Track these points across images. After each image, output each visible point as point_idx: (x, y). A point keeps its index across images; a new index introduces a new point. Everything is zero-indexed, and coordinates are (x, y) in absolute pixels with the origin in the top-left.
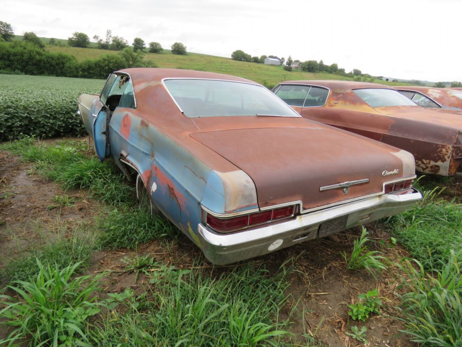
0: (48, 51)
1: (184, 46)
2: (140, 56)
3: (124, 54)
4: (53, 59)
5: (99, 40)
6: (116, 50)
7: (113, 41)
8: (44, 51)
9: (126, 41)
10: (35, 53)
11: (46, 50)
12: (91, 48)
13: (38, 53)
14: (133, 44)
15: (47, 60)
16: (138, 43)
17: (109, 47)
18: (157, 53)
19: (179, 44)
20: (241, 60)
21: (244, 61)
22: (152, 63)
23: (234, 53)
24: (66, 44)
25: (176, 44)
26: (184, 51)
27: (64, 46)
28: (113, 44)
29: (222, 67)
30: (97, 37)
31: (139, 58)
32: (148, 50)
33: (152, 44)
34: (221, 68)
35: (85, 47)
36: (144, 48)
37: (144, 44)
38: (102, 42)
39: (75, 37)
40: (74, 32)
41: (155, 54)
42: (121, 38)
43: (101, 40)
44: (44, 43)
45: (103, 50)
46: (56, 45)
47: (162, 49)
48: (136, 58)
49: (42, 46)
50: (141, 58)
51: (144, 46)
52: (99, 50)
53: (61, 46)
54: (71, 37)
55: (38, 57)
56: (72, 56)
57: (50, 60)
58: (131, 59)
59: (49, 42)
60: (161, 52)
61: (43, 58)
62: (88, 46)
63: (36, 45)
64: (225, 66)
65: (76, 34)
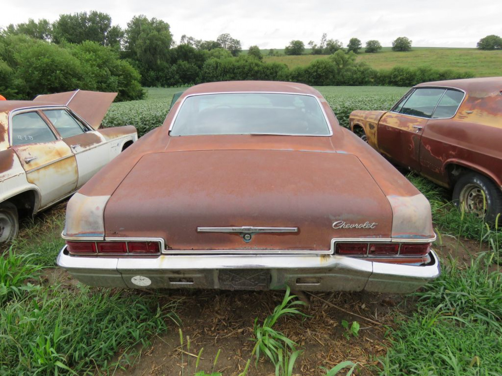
0: (265, 62)
1: (409, 41)
2: (353, 57)
3: (334, 58)
4: (268, 69)
5: (314, 45)
6: (329, 54)
7: (328, 45)
8: (261, 62)
9: (341, 43)
10: (254, 64)
11: (263, 61)
12: (306, 54)
13: (257, 65)
14: (348, 46)
15: (263, 70)
16: (354, 44)
17: (323, 52)
18: (374, 52)
19: (403, 38)
20: (492, 49)
21: (498, 49)
22: (365, 65)
23: (483, 40)
24: (283, 53)
25: (399, 39)
26: (408, 46)
27: (281, 55)
28: (327, 48)
29: (458, 61)
30: (312, 43)
31: (350, 61)
32: (364, 50)
33: (369, 43)
34: (458, 63)
35: (300, 54)
36: (360, 48)
37: (360, 45)
38: (316, 47)
39: (291, 46)
40: (291, 41)
41: (371, 54)
42: (336, 41)
43: (316, 45)
44: (262, 54)
45: (316, 56)
46: (274, 55)
47: (380, 48)
48: (347, 61)
49: (260, 58)
50: (353, 60)
51: (360, 46)
52: (312, 56)
53: (278, 56)
54: (287, 46)
55: (256, 68)
56: (285, 65)
57: (265, 70)
58: (342, 62)
59: (268, 53)
60: (378, 50)
61: (261, 68)
62: (303, 53)
63: (256, 58)
64: (463, 59)
65: (292, 43)
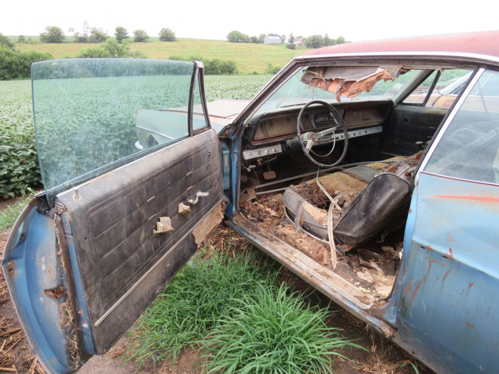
0: (19, 51)
1: (173, 32)
2: (127, 46)
3: (106, 47)
4: (26, 59)
5: (75, 32)
6: (96, 42)
7: (92, 32)
8: (14, 50)
9: (107, 31)
10: (3, 54)
11: (16, 50)
12: (68, 42)
13: (8, 54)
14: (115, 34)
15: (20, 61)
16: (121, 33)
17: (88, 40)
18: (143, 42)
19: (167, 29)
20: (237, 42)
21: (241, 42)
22: (141, 54)
23: (230, 34)
24: (38, 40)
25: (163, 29)
26: (173, 37)
27: (36, 43)
28: (92, 35)
29: (217, 51)
30: (73, 29)
31: (125, 50)
32: (133, 40)
33: (136, 33)
34: (218, 52)
35: (61, 42)
36: (128, 37)
37: (127, 34)
38: (79, 35)
39: (47, 32)
40: (46, 27)
41: (141, 43)
42: (100, 28)
43: (78, 33)
44: (12, 41)
45: (81, 44)
46: (27, 43)
47: (148, 37)
48: (122, 50)
49: (11, 46)
50: (127, 49)
51: (127, 35)
52: (77, 44)
53: (32, 44)
54: (42, 33)
55: (8, 59)
56: (48, 54)
57: (22, 60)
58: (116, 51)
59: (17, 40)
60: (147, 40)
61: (14, 58)
62: (64, 41)
63: (4, 45)
64: (221, 49)
65: (48, 29)
